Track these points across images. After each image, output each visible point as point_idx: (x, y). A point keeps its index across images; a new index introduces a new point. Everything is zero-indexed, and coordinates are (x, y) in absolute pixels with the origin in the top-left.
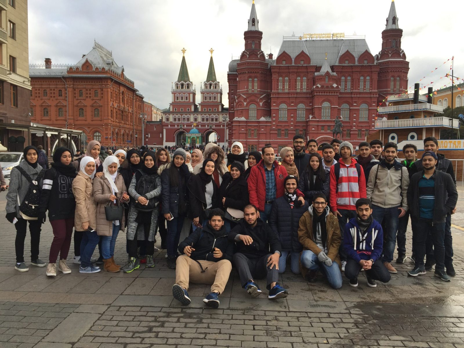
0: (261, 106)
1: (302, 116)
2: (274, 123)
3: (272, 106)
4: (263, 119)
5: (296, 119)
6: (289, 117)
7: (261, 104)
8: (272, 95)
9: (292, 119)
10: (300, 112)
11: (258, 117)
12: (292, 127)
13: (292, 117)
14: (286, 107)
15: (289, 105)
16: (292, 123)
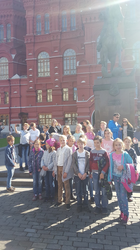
0: (13, 58)
1: (72, 68)
2: (31, 81)
3: (27, 57)
4: (16, 77)
5: (63, 73)
6: (52, 70)
7: (13, 56)
8: (26, 40)
9: (57, 73)
10: (68, 61)
11: (11, 75)
12: (57, 86)
13: (56, 71)
14: (48, 57)
15: (51, 53)
16: (57, 80)
